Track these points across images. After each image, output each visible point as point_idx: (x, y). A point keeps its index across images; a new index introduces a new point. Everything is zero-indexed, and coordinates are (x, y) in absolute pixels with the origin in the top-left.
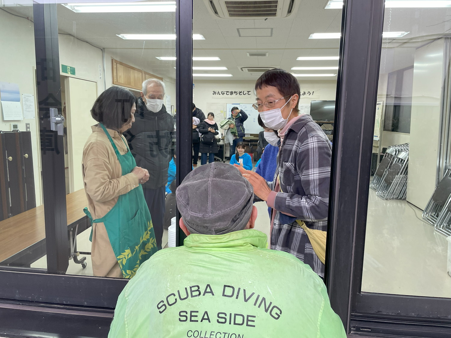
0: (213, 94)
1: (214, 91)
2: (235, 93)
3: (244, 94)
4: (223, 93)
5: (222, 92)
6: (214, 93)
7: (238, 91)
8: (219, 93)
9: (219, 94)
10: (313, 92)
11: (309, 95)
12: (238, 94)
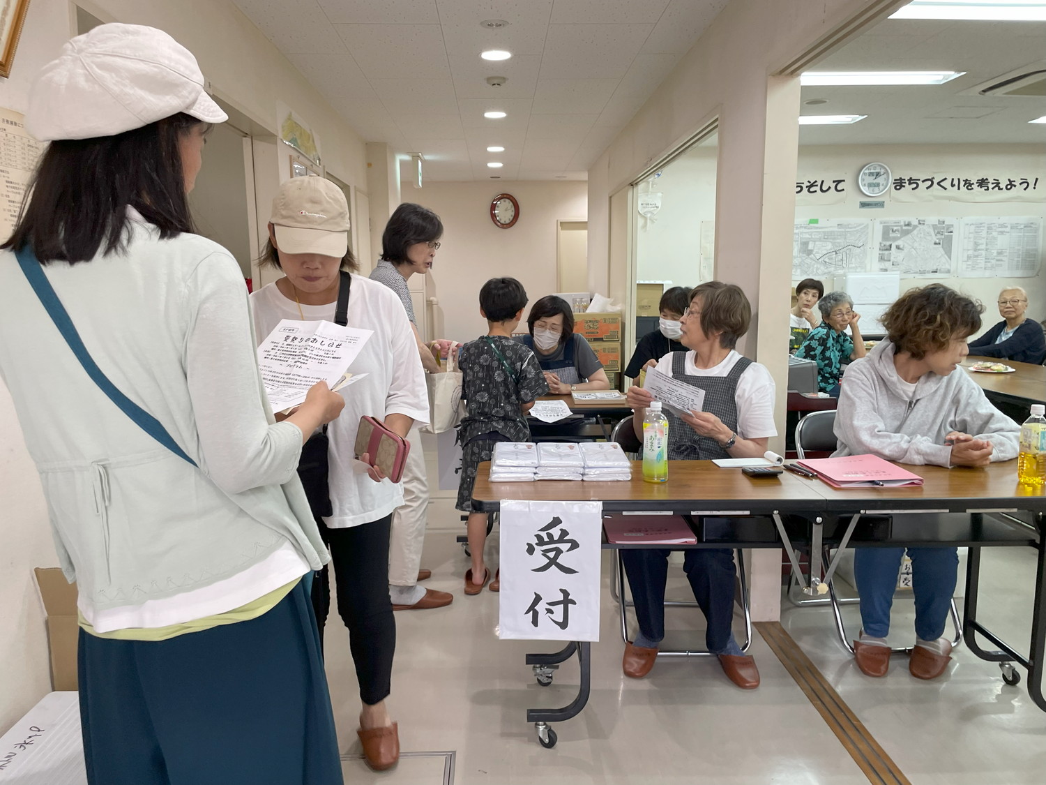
3: (822, 191)
7: (806, 180)
10: (1037, 179)
11: (1025, 189)
12: (805, 190)
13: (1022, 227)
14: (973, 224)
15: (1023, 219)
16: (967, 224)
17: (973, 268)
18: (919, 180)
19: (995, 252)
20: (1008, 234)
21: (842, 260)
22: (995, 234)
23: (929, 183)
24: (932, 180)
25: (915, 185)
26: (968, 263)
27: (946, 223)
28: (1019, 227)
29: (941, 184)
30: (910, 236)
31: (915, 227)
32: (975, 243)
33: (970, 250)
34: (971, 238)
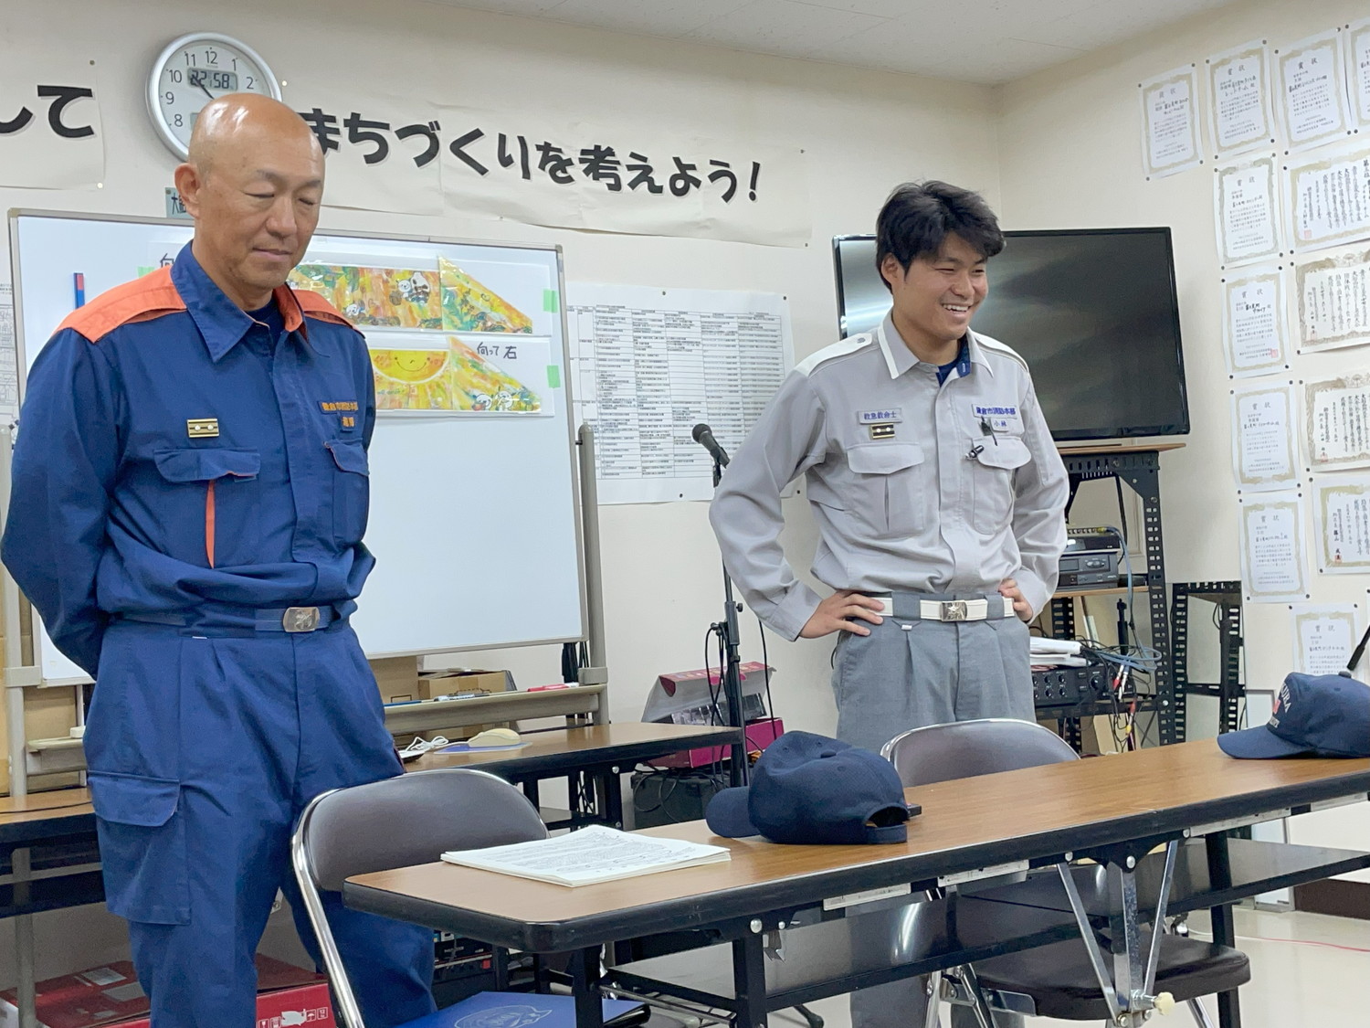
10: (756, 167)
11: (728, 197)
13: (734, 326)
14: (586, 309)
15: (734, 301)
16: (572, 309)
18: (386, 126)
19: (667, 409)
20: (696, 350)
22: (658, 347)
23: (422, 143)
24: (430, 131)
25: (372, 147)
28: (725, 328)
29: (466, 149)
32: (603, 377)
33: (588, 402)
34: (587, 359)
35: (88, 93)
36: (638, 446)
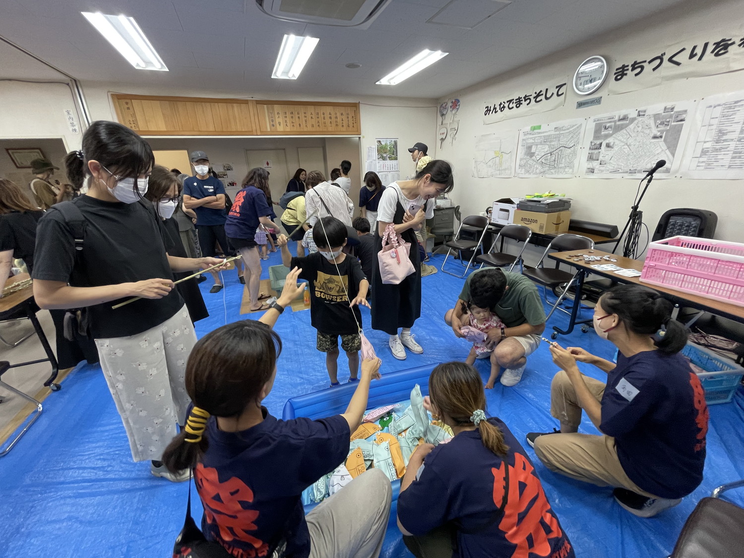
0: (485, 115)
1: (487, 107)
2: (525, 100)
3: (547, 98)
4: (502, 106)
5: (501, 104)
6: (488, 110)
7: (532, 93)
8: (496, 109)
9: (496, 112)
12: (533, 100)
14: (719, 105)
16: (711, 106)
17: (709, 166)
18: (645, 61)
21: (555, 161)
23: (658, 61)
24: (661, 58)
25: (639, 70)
26: (701, 159)
27: (675, 110)
29: (674, 59)
30: (624, 131)
31: (633, 119)
32: (720, 131)
33: (708, 142)
34: (713, 125)
35: (565, 84)
36: (731, 157)
